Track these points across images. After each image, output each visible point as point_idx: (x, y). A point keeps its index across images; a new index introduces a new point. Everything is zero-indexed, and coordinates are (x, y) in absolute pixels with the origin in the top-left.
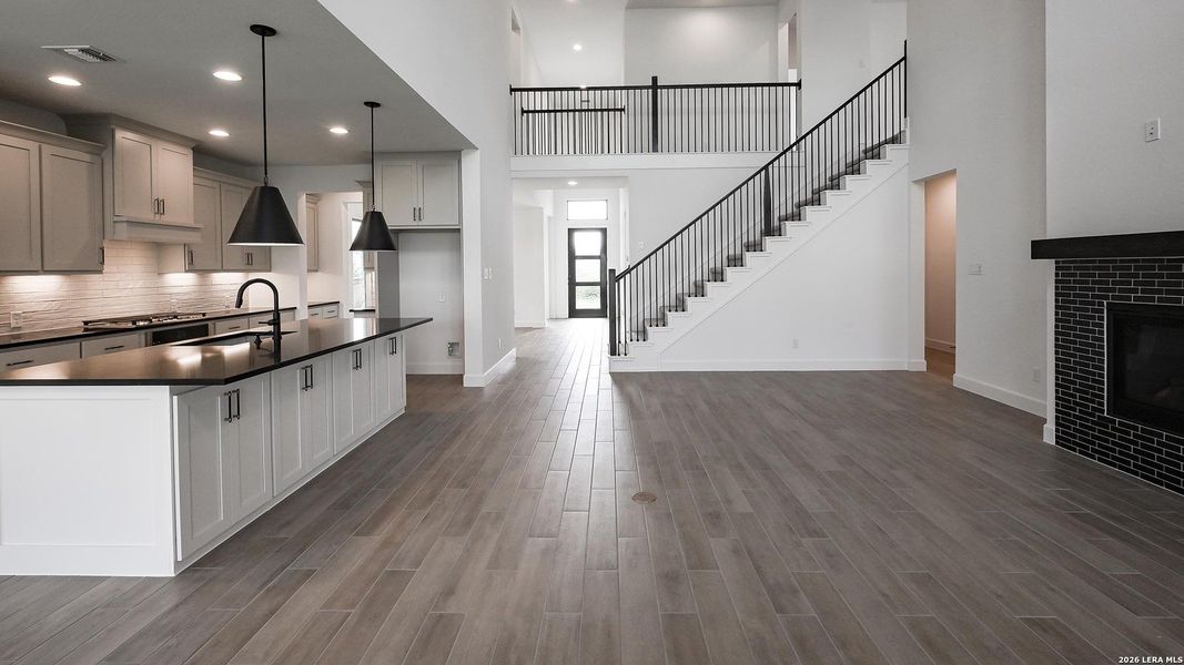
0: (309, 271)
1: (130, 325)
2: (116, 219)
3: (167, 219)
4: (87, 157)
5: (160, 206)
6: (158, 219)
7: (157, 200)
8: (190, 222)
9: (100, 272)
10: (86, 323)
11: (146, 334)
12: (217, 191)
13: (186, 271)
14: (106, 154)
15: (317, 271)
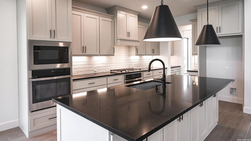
0: (171, 55)
1: (120, 72)
2: (118, 39)
3: (130, 38)
4: (110, 20)
5: (129, 34)
6: (128, 38)
7: (128, 32)
8: (136, 39)
9: (113, 55)
10: (111, 71)
11: (124, 75)
12: (144, 29)
13: (136, 55)
14: (115, 18)
15: (173, 55)
